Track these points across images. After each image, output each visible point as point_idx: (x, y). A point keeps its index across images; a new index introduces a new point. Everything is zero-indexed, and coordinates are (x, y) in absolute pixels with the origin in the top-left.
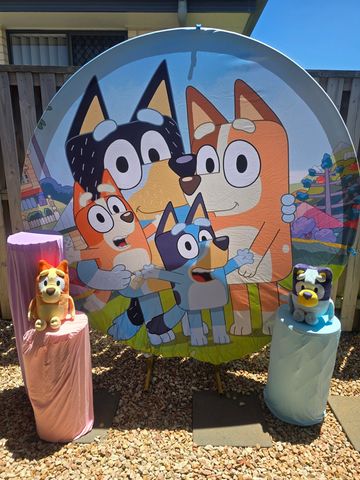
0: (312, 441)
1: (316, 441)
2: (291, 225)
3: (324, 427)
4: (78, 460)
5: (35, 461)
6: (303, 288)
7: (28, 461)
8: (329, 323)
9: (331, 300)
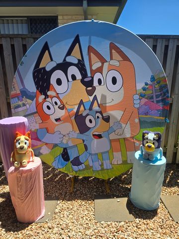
0: (153, 218)
1: (155, 218)
2: (138, 109)
3: (159, 211)
4: (38, 231)
5: (16, 233)
6: (147, 142)
7: (12, 233)
8: (160, 160)
9: (161, 148)
